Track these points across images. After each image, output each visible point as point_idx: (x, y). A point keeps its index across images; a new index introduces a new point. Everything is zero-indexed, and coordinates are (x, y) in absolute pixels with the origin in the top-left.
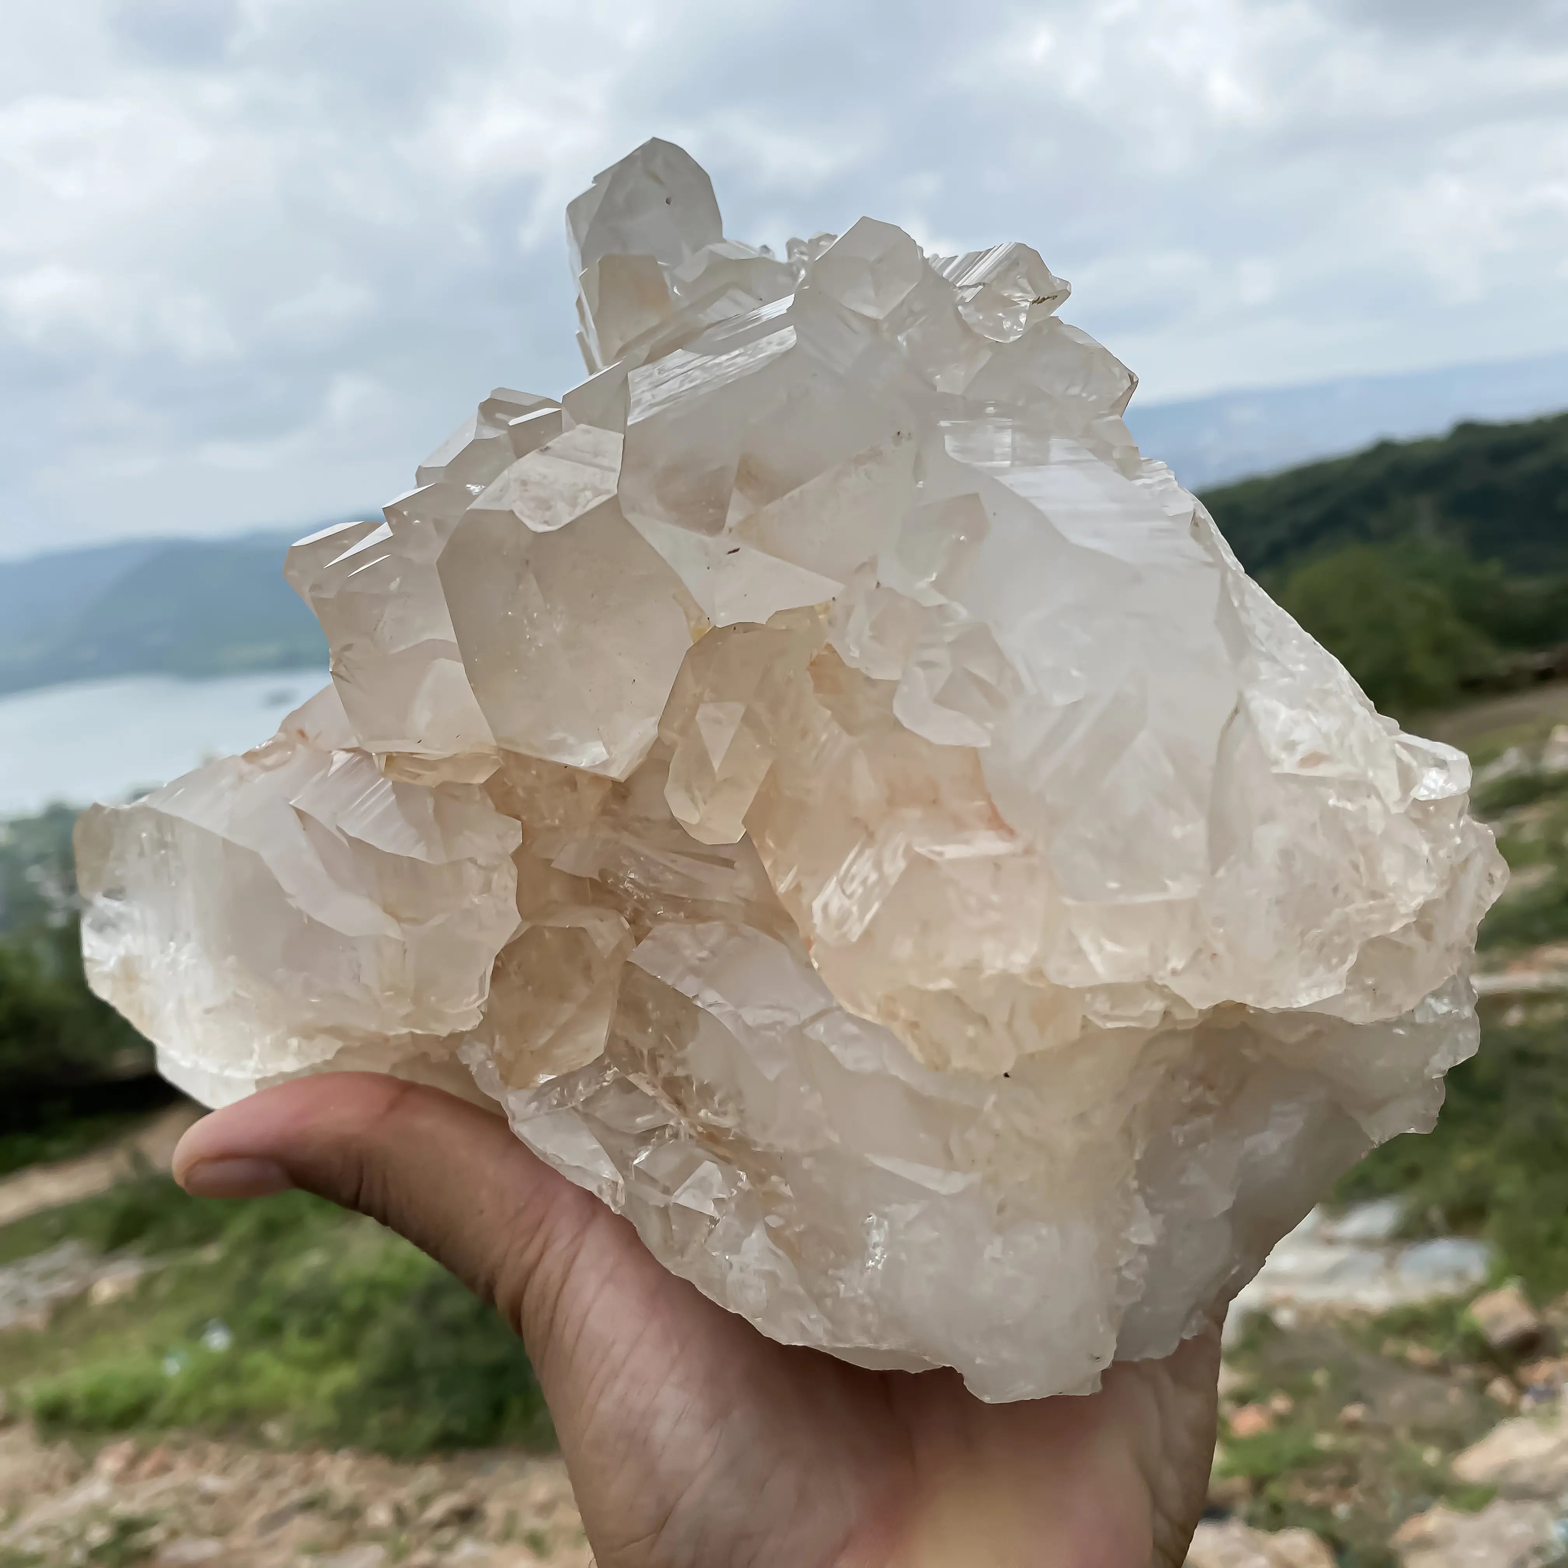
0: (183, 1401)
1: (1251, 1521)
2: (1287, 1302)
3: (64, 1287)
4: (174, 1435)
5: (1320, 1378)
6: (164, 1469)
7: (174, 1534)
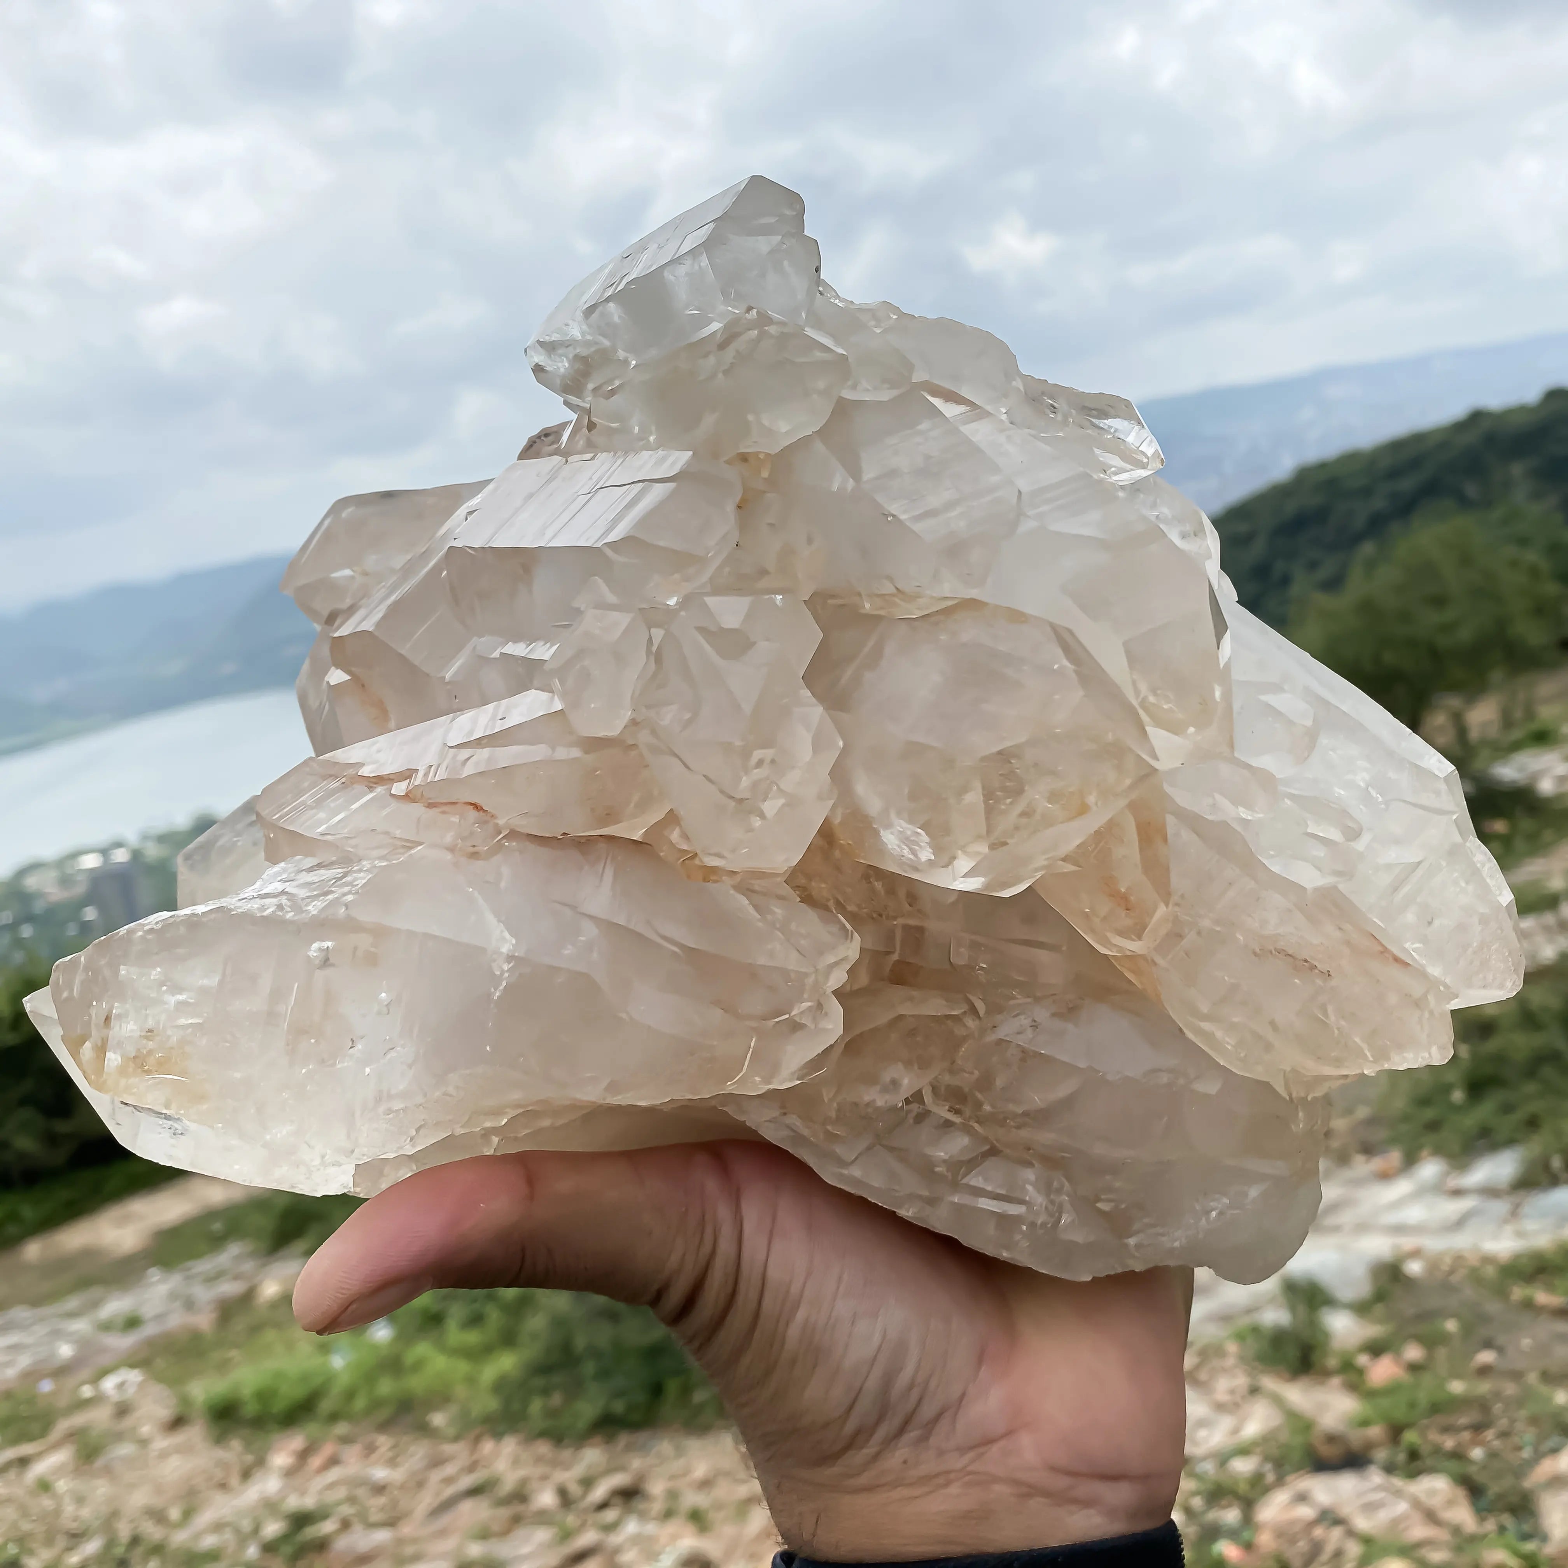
0: (350, 1395)
1: (1390, 1469)
2: (1416, 1254)
3: (230, 1288)
4: (342, 1428)
5: (1451, 1326)
6: (333, 1461)
7: (346, 1525)
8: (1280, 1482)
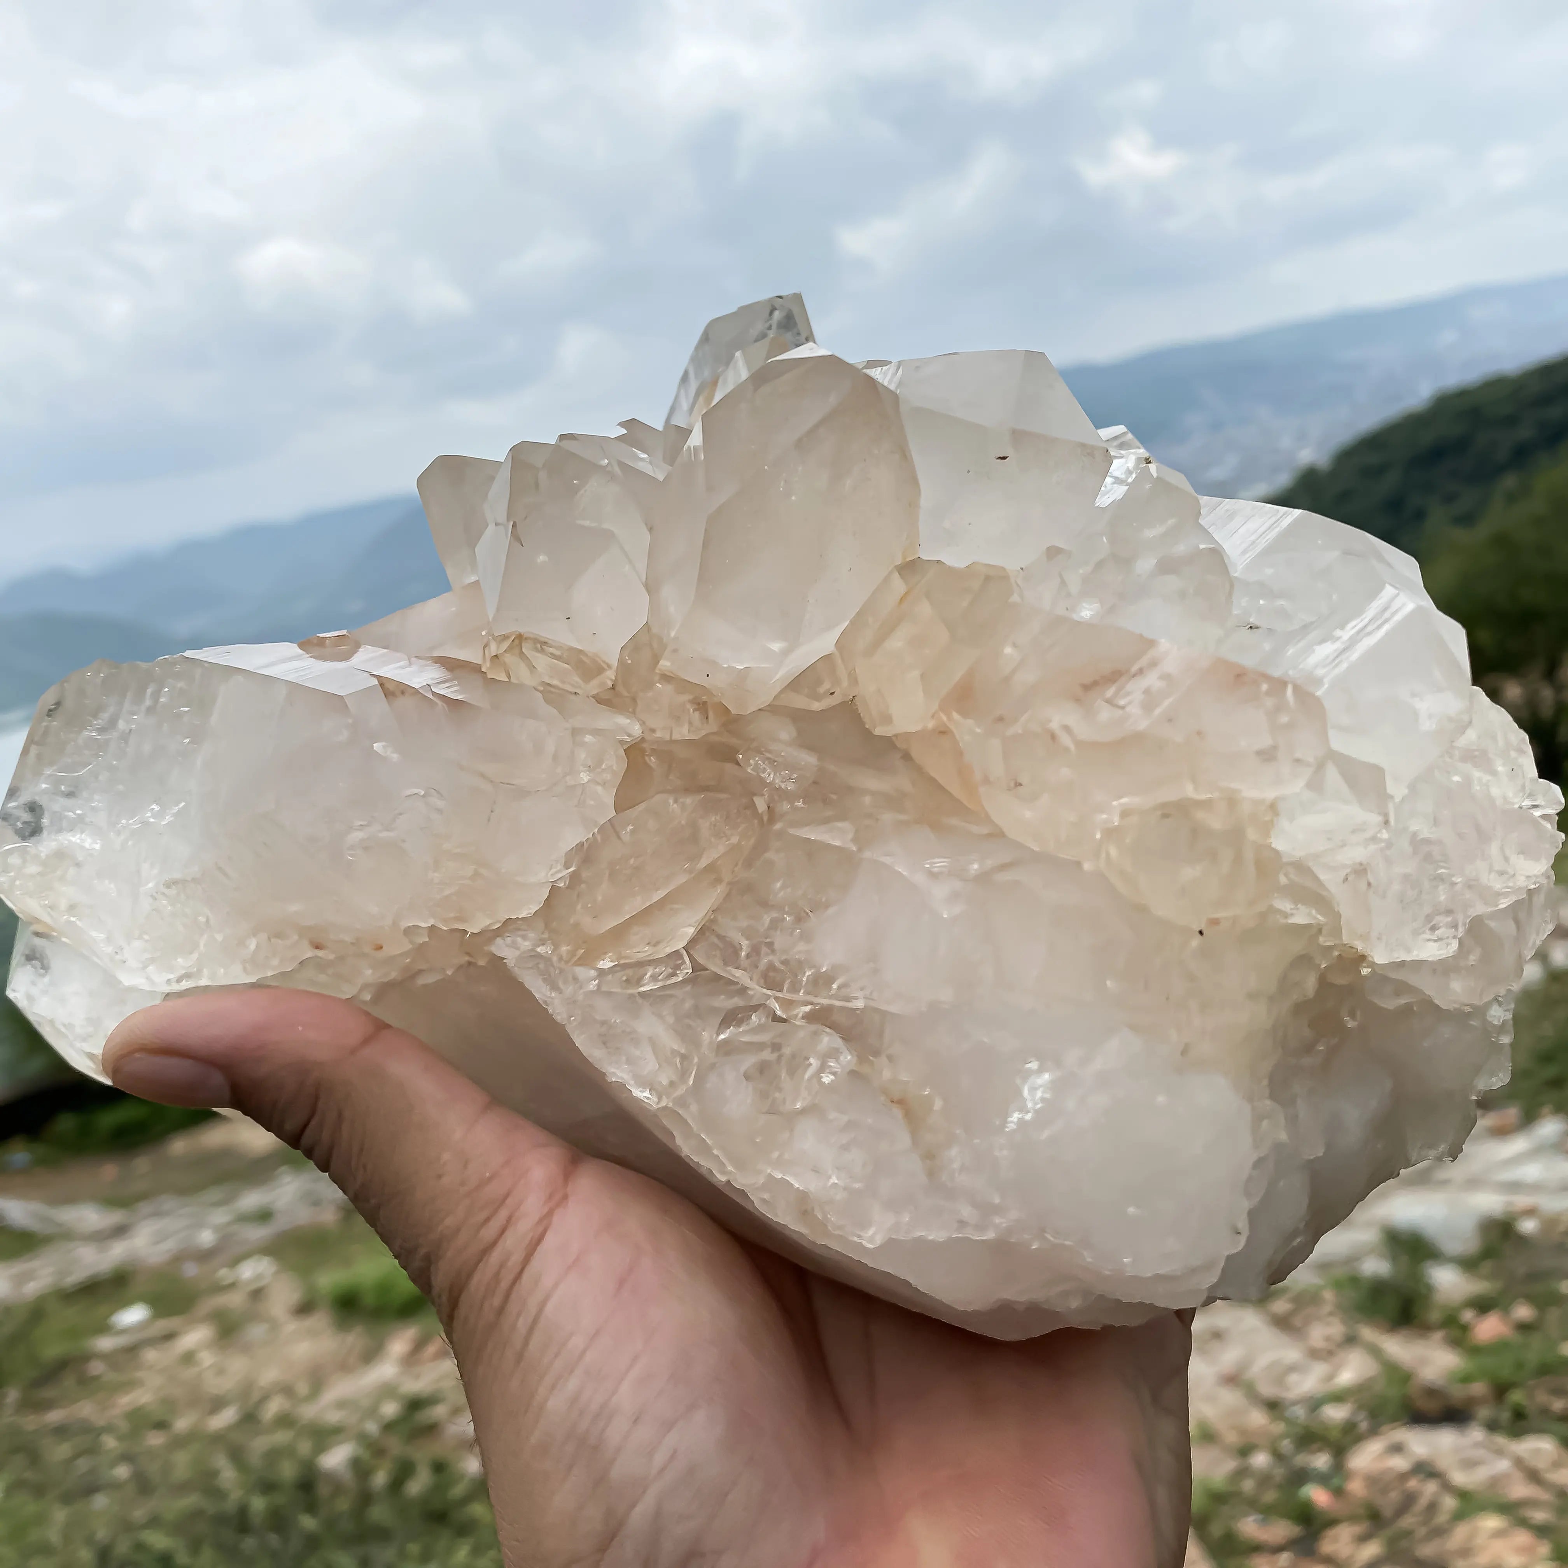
1: (1492, 1427)
2: (1530, 1212)
8: (1374, 1432)
